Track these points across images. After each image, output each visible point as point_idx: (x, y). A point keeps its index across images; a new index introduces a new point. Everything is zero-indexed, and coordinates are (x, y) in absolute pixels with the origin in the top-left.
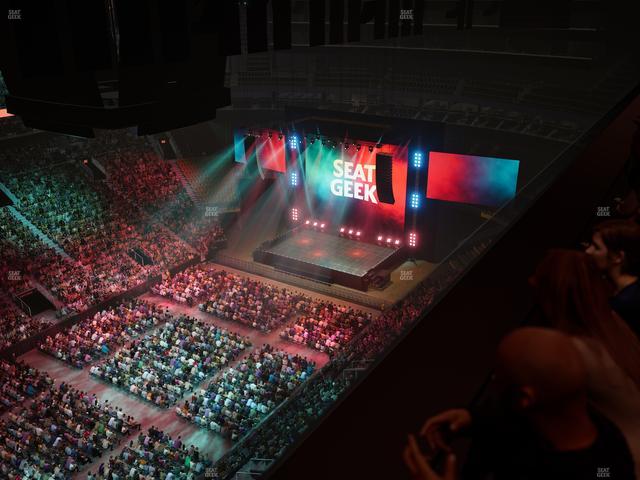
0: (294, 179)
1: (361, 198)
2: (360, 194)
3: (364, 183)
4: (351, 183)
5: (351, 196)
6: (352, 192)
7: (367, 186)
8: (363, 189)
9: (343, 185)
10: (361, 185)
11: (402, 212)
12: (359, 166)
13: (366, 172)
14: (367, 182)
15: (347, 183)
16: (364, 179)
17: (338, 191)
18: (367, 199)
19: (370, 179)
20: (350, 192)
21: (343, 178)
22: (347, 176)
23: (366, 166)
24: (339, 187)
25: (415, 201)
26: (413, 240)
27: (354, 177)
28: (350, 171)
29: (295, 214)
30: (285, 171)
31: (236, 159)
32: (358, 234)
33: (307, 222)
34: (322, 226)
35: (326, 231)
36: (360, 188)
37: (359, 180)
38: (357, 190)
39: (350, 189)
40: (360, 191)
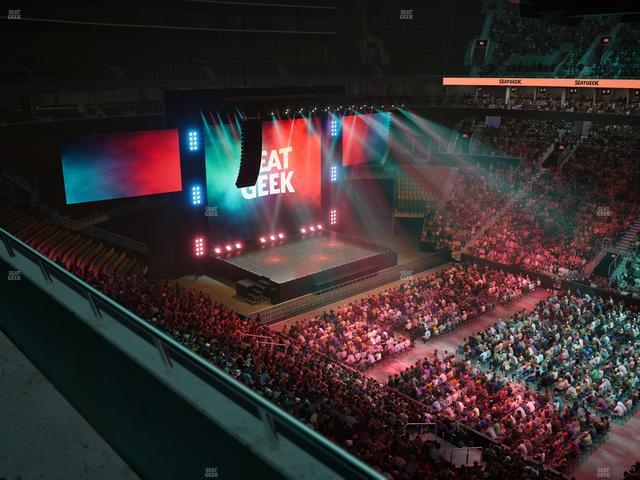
0: (196, 196)
1: (277, 191)
2: (276, 188)
3: (280, 172)
4: (266, 177)
5: (266, 193)
6: (267, 188)
7: (283, 174)
8: (278, 180)
10: (276, 175)
11: (318, 191)
12: (274, 152)
13: (281, 157)
14: (283, 170)
15: (261, 179)
16: (279, 168)
17: (251, 193)
18: (283, 191)
19: (286, 165)
20: (265, 189)
23: (281, 151)
25: (334, 173)
26: (333, 217)
27: (269, 168)
28: (264, 162)
29: (199, 247)
30: (180, 189)
31: (70, 200)
32: (281, 236)
33: (218, 251)
34: (238, 246)
35: (244, 251)
36: (276, 180)
37: (274, 170)
38: (273, 184)
39: (265, 185)
40: (276, 184)
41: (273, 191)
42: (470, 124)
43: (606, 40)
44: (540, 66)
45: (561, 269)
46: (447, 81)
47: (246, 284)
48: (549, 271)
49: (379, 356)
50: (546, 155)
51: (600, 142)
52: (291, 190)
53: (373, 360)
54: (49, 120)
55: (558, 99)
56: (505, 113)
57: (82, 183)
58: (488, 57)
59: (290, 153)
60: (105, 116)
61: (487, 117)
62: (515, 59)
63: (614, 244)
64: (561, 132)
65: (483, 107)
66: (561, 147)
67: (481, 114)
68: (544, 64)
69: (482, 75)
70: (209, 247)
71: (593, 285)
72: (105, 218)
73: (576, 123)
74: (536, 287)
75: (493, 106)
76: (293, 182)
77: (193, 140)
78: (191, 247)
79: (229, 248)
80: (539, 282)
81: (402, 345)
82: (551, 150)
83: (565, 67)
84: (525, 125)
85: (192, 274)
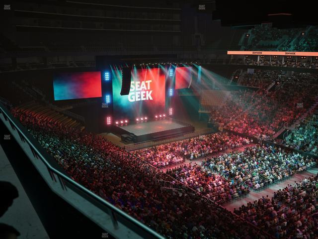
0: (108, 99)
1: (145, 99)
2: (144, 97)
3: (146, 91)
4: (139, 93)
6: (140, 97)
7: (147, 92)
8: (145, 94)
9: (135, 95)
13: (146, 84)
14: (147, 90)
15: (137, 93)
16: (146, 89)
17: (132, 99)
18: (147, 99)
19: (149, 88)
20: (139, 98)
21: (135, 91)
22: (137, 89)
23: (147, 82)
24: (132, 97)
25: (171, 92)
26: (171, 111)
27: (141, 89)
28: (139, 86)
29: (109, 121)
30: (101, 96)
31: (56, 99)
32: (146, 118)
33: (117, 123)
34: (126, 121)
35: (129, 124)
36: (144, 94)
37: (144, 90)
38: (143, 96)
39: (139, 96)
40: (144, 96)
41: (143, 99)
42: (239, 72)
43: (303, 34)
44: (272, 46)
45: (263, 136)
46: (229, 53)
47: (125, 136)
48: (258, 137)
49: (168, 163)
50: (271, 86)
51: (296, 81)
52: (151, 99)
53: (165, 165)
54: (54, 68)
55: (281, 61)
56: (256, 67)
57: (61, 92)
58: (249, 42)
59: (150, 83)
60: (77, 67)
61: (248, 69)
62: (261, 42)
63: (290, 125)
64: (280, 76)
65: (246, 64)
66: (278, 83)
67: (245, 68)
68: (273, 45)
69: (245, 50)
70: (113, 121)
71: (275, 143)
72: (71, 107)
73: (287, 72)
74: (250, 142)
75: (251, 64)
76: (152, 95)
77: (107, 76)
78: (105, 121)
79: (122, 122)
80: (252, 141)
81: (179, 160)
82: (273, 84)
83: (283, 46)
84: (264, 73)
85: (106, 132)
